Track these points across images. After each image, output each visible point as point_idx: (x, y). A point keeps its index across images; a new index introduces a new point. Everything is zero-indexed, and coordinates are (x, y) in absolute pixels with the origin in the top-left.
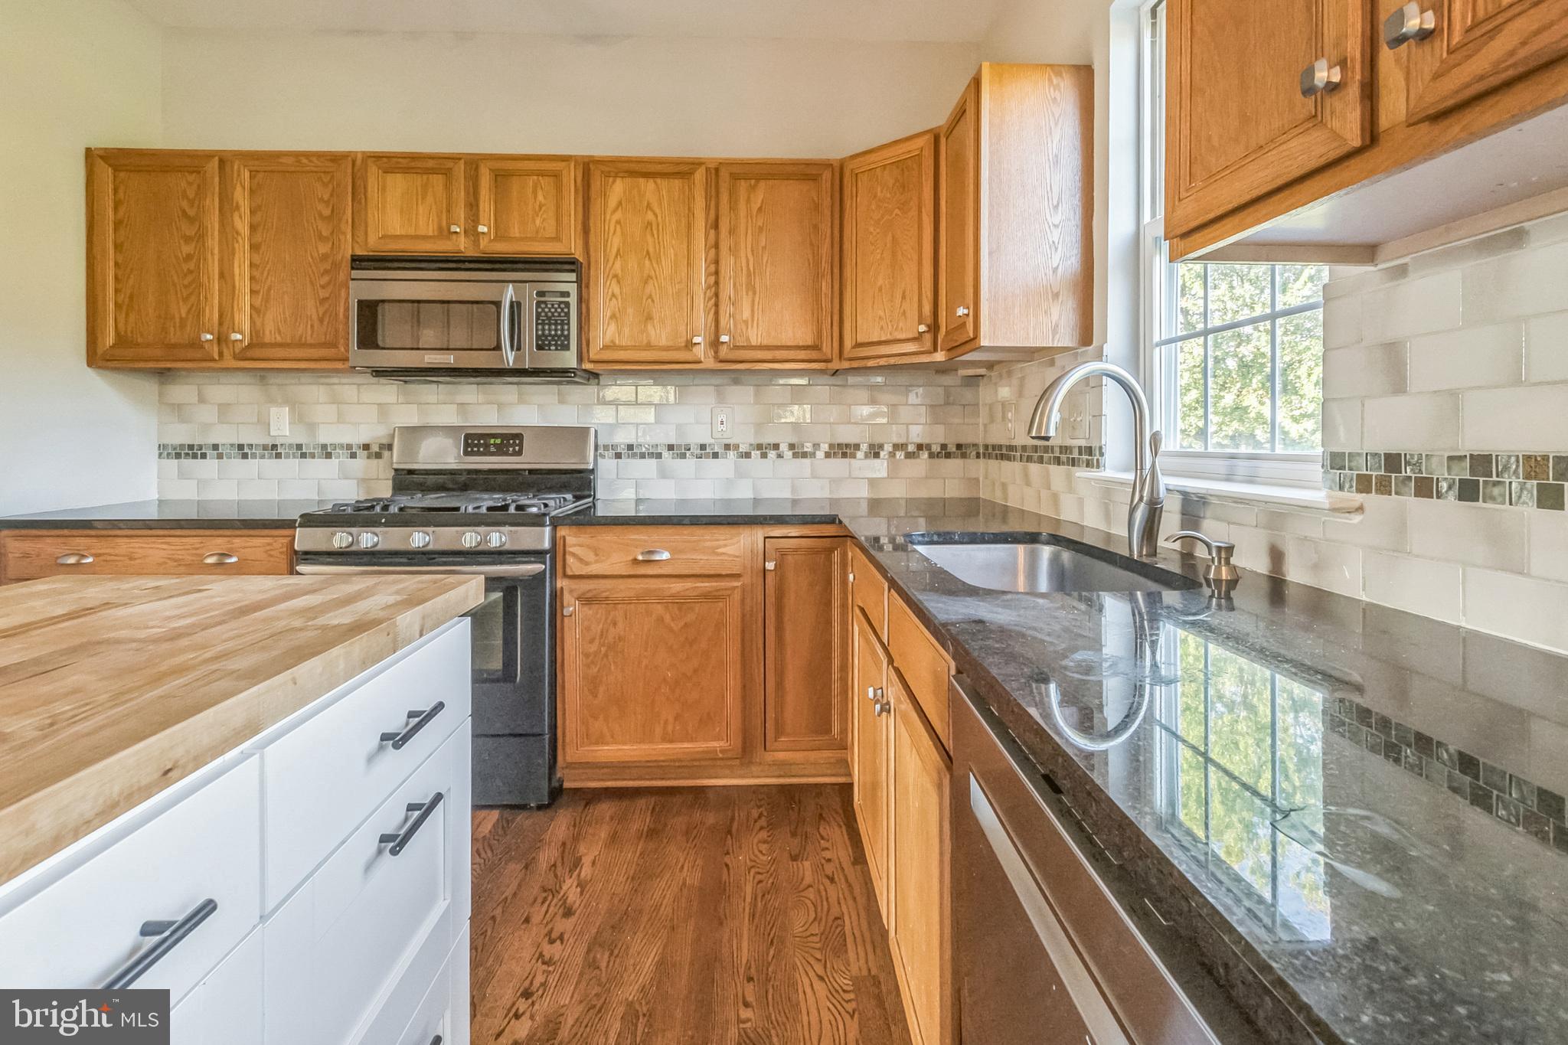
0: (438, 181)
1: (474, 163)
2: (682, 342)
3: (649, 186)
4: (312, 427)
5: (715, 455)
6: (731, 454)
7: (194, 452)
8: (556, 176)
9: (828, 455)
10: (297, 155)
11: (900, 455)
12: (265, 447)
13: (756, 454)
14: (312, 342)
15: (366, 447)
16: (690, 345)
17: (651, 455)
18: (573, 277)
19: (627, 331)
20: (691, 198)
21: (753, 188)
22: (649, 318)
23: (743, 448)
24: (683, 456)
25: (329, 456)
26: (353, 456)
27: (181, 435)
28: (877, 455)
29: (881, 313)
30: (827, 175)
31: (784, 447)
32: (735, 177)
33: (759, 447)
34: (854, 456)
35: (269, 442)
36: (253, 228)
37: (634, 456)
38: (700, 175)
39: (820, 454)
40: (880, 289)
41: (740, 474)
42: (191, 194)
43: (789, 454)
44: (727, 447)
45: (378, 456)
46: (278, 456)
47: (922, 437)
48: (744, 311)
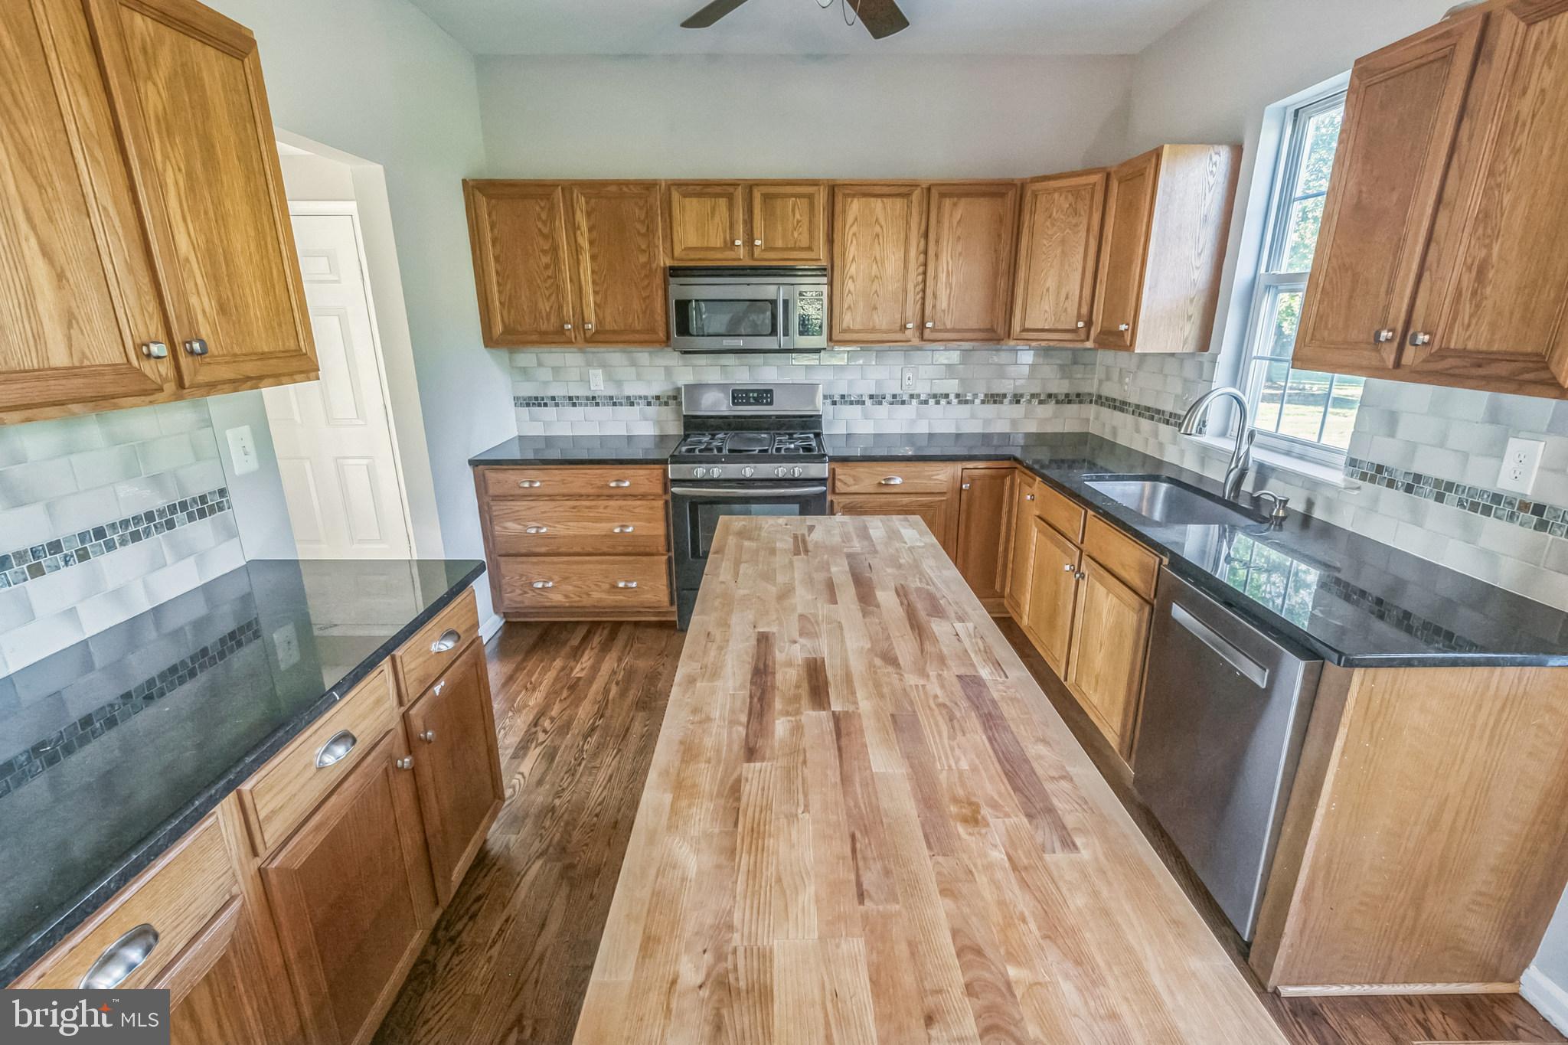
0: (722, 203)
1: (750, 186)
2: (897, 326)
3: (877, 204)
4: (619, 383)
5: (903, 402)
6: (914, 401)
7: (537, 402)
8: (810, 197)
9: (983, 402)
10: (621, 184)
12: (587, 398)
13: (932, 401)
14: (639, 328)
15: (658, 398)
16: (903, 328)
17: (858, 402)
18: (824, 280)
19: (859, 319)
20: (909, 214)
21: (955, 205)
22: (875, 308)
23: (923, 397)
24: (880, 403)
25: (632, 404)
26: (649, 404)
27: (529, 390)
28: (1018, 402)
29: (1047, 308)
30: (1011, 194)
31: (952, 397)
32: (942, 195)
33: (935, 396)
34: (1001, 402)
35: (590, 394)
36: (591, 243)
37: (845, 403)
38: (916, 195)
39: (977, 401)
40: (1048, 290)
41: (920, 416)
42: (544, 216)
43: (955, 401)
44: (912, 396)
45: (666, 404)
46: (597, 404)
47: (1054, 391)
48: (943, 303)
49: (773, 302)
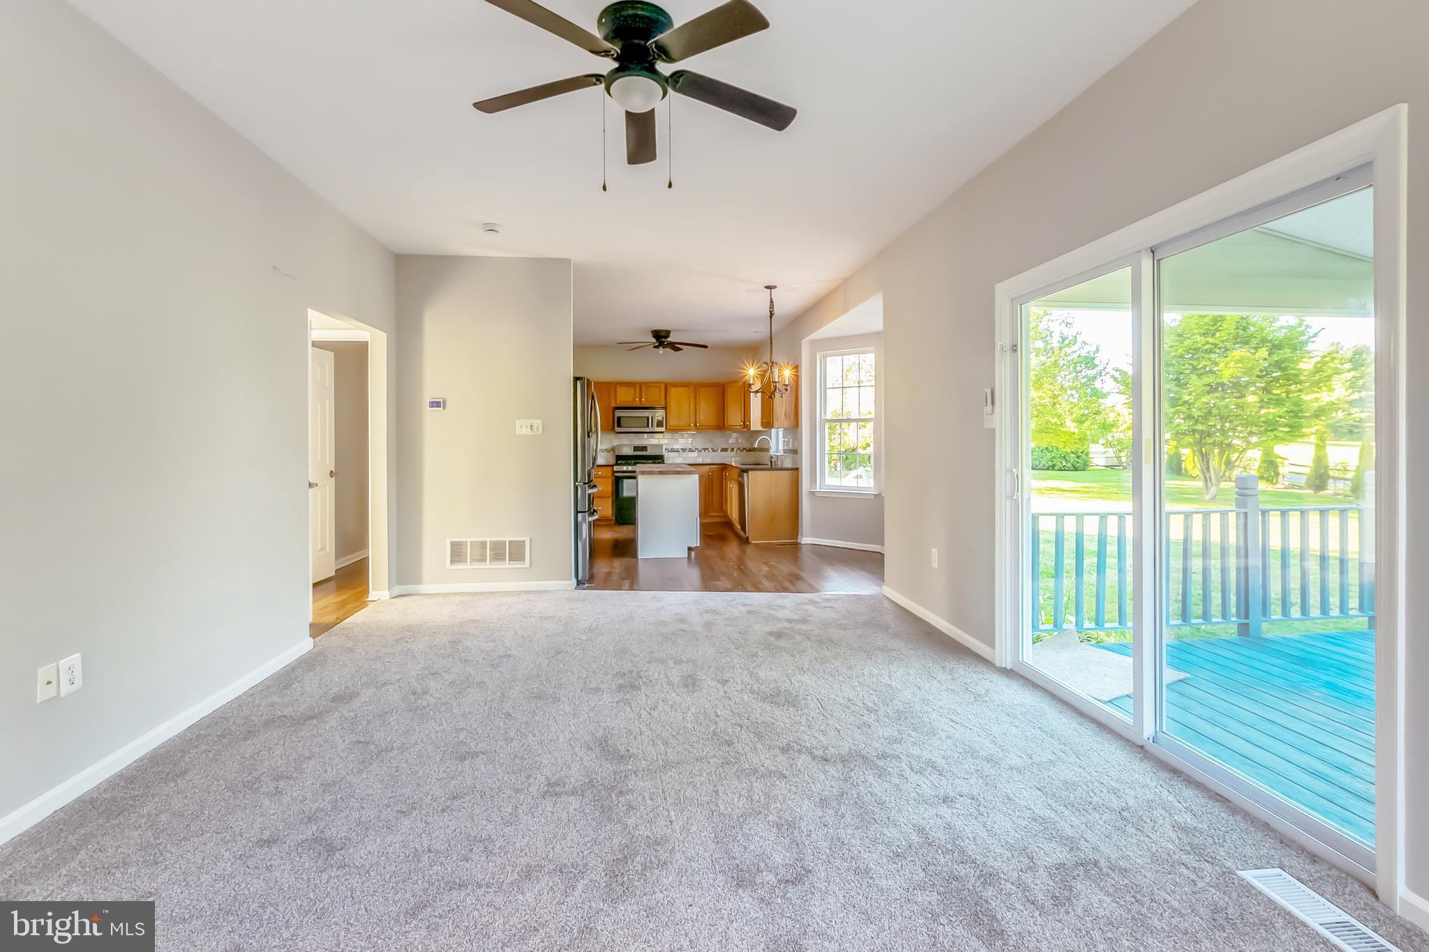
0: (632, 388)
1: (641, 384)
2: (688, 424)
3: (680, 389)
5: (693, 451)
6: (697, 451)
8: (659, 387)
9: (721, 451)
11: (739, 451)
13: (703, 451)
15: (606, 450)
16: (690, 425)
18: (664, 410)
19: (675, 422)
20: (690, 392)
21: (704, 389)
22: (680, 419)
23: (700, 450)
24: (685, 451)
26: (603, 452)
28: (733, 451)
31: (710, 449)
32: (700, 386)
33: (704, 449)
37: (672, 451)
38: (692, 386)
39: (719, 451)
40: (732, 414)
43: (711, 451)
44: (696, 449)
45: (609, 452)
47: (745, 447)
48: (702, 418)
49: (648, 418)
